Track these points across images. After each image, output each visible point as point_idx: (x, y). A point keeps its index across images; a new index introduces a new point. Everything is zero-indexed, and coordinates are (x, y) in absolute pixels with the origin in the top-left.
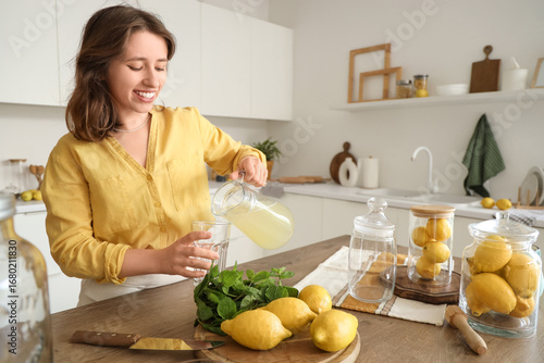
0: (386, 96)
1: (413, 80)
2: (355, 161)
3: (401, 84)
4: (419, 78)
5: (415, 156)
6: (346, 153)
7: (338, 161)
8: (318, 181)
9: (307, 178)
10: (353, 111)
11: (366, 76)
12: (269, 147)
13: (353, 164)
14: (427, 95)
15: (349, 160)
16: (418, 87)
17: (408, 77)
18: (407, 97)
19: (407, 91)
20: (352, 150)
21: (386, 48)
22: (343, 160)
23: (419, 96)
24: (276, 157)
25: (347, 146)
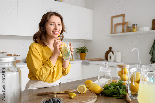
0: (123, 31)
1: (132, 26)
2: (113, 53)
3: (128, 27)
4: (134, 25)
5: (132, 51)
6: (110, 50)
7: (107, 53)
8: (101, 60)
9: (97, 59)
10: (112, 37)
11: (117, 25)
12: (84, 49)
13: (112, 54)
14: (137, 31)
15: (111, 53)
16: (134, 29)
17: (130, 25)
18: (130, 32)
19: (130, 30)
20: (112, 50)
21: (123, 16)
22: (109, 53)
23: (133, 31)
24: (87, 52)
25: (111, 48)
